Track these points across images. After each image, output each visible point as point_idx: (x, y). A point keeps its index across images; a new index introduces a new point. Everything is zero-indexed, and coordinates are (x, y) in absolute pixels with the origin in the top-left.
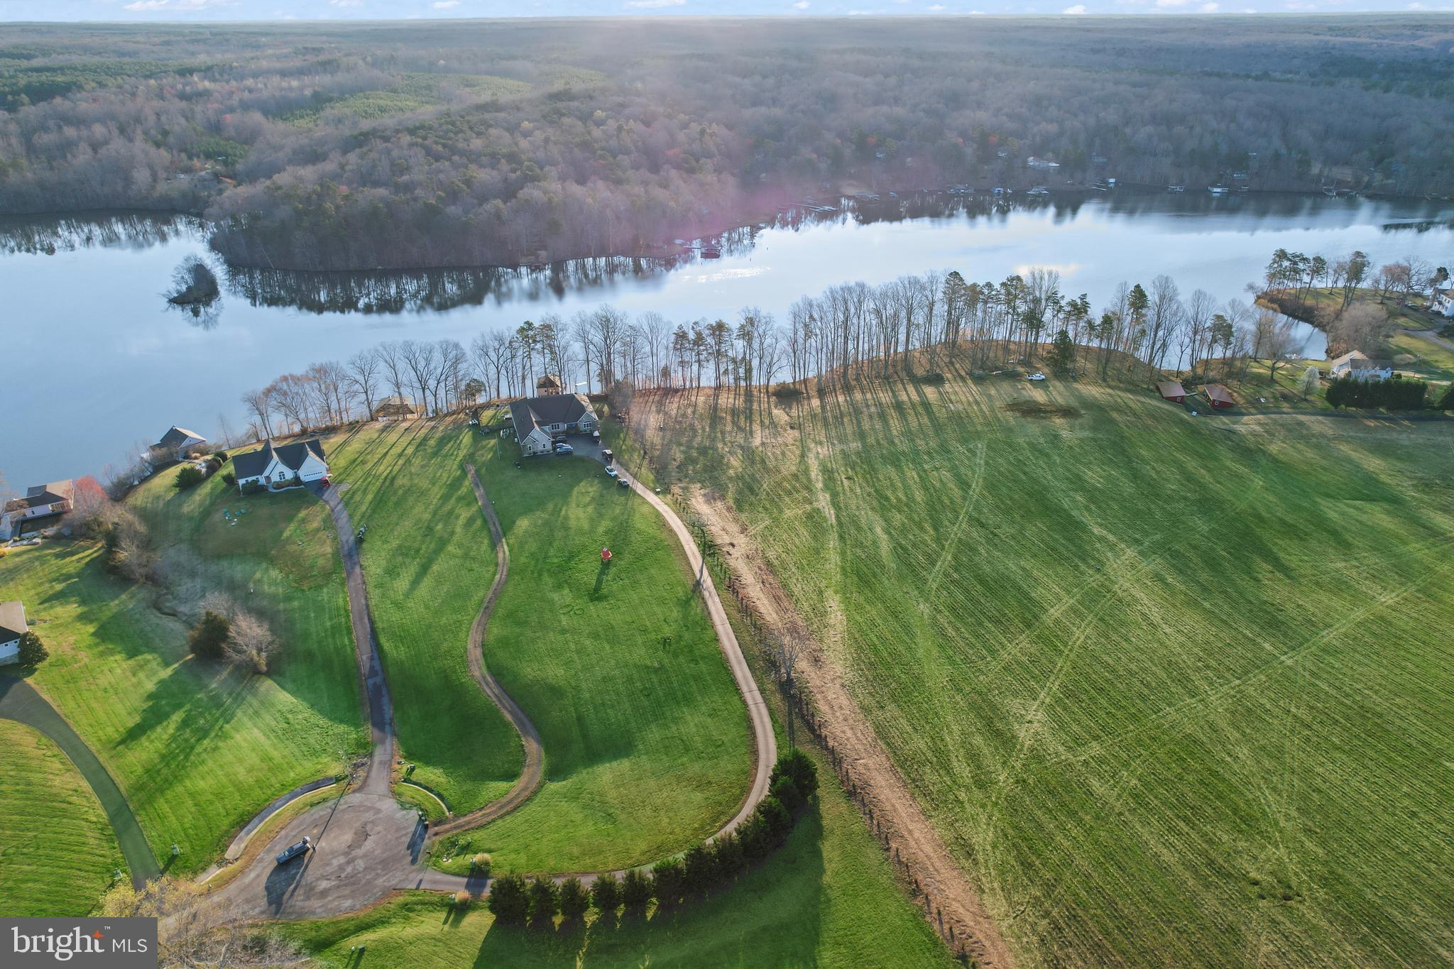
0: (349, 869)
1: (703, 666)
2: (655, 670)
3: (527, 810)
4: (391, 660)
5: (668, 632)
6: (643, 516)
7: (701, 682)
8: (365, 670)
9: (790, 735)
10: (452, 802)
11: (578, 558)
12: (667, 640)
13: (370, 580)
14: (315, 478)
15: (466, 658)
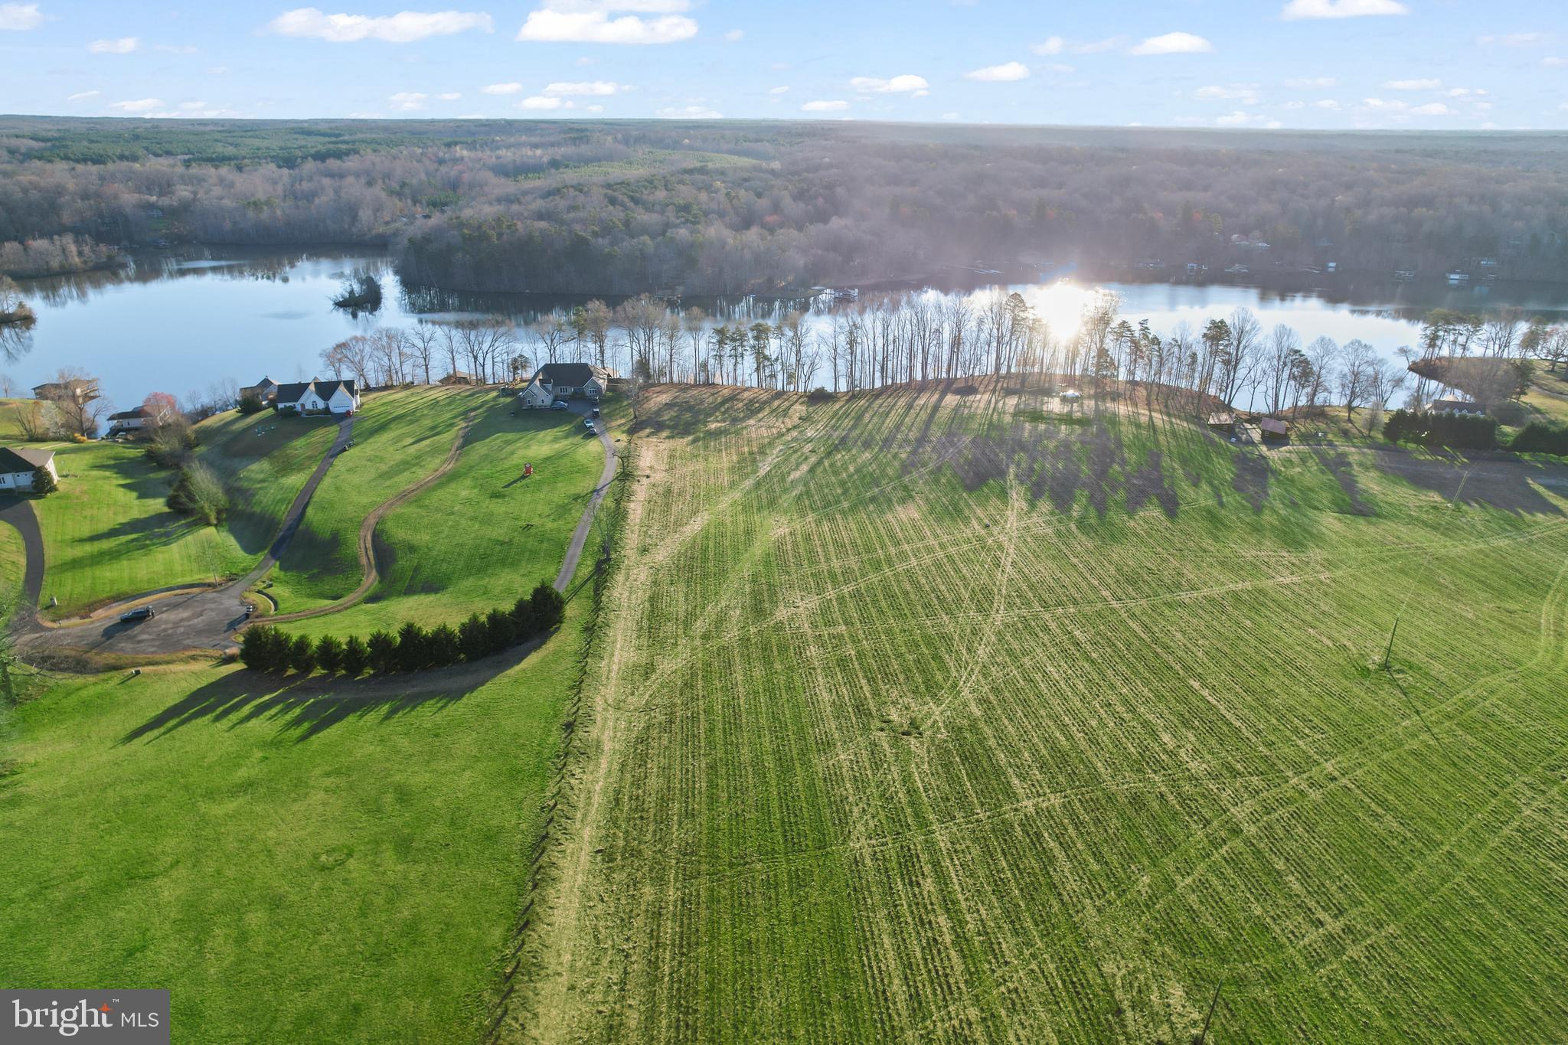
0: (170, 632)
1: (545, 545)
2: (503, 543)
3: (331, 617)
4: (306, 519)
5: (535, 521)
6: (587, 452)
7: (533, 556)
8: (283, 526)
9: (575, 592)
10: (281, 606)
11: (505, 471)
12: (529, 526)
13: (331, 473)
14: (343, 410)
15: (361, 524)
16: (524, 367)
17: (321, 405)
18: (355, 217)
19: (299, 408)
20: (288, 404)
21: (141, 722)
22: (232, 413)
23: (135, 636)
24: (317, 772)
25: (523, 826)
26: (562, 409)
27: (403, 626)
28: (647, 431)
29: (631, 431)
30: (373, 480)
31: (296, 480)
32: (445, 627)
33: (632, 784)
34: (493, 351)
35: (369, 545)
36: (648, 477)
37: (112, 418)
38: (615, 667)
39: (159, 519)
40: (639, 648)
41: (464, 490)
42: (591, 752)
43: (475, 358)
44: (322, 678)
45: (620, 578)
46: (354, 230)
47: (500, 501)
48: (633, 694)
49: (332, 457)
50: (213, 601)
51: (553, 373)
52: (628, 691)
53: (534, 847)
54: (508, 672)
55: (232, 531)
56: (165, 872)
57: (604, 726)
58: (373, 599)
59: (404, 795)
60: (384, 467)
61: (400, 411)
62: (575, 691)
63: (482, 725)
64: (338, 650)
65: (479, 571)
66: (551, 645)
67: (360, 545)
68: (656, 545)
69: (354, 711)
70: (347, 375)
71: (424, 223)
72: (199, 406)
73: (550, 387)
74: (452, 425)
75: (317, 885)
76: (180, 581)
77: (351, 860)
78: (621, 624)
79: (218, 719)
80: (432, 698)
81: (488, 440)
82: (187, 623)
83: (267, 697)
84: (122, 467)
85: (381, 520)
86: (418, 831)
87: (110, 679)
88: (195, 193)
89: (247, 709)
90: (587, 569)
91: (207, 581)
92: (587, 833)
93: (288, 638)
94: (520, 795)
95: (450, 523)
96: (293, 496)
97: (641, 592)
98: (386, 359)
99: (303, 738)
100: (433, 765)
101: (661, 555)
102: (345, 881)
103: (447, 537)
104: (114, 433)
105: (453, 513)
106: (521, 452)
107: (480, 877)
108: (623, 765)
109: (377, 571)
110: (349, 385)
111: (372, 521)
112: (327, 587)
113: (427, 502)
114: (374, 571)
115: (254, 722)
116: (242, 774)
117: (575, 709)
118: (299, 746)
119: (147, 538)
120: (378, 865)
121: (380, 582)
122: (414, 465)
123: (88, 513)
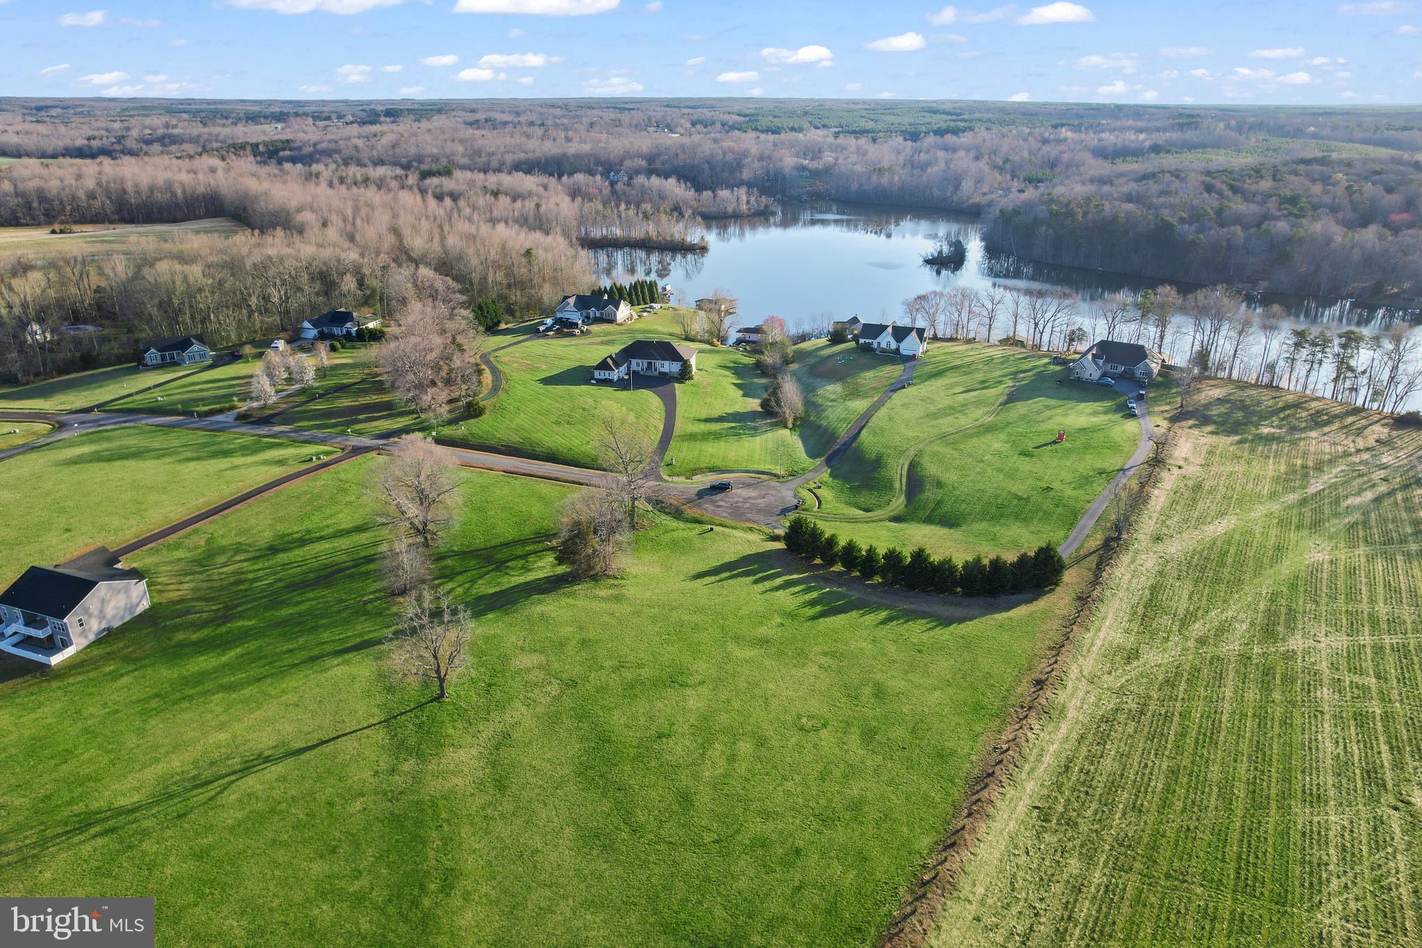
0: (740, 504)
1: (1060, 510)
2: (1020, 499)
3: (859, 525)
4: (859, 440)
5: (1056, 485)
6: (1123, 432)
7: (1047, 516)
8: (840, 441)
9: (1078, 561)
10: (823, 506)
11: (1039, 433)
12: (1048, 489)
13: (888, 405)
14: (910, 353)
15: (902, 453)
16: (1080, 340)
17: (894, 345)
18: (957, 187)
19: (875, 345)
20: (867, 341)
21: (706, 568)
22: (823, 341)
23: (716, 501)
24: (818, 649)
25: (974, 758)
26: (1107, 385)
27: (916, 549)
28: (1191, 422)
29: (1174, 420)
30: (921, 418)
31: (860, 405)
32: (950, 560)
33: (1087, 758)
34: (1054, 320)
35: (905, 473)
36: (1180, 467)
37: (739, 331)
38: (1099, 642)
39: (753, 416)
40: (1127, 632)
41: (997, 443)
42: (1055, 714)
43: (1036, 325)
44: (840, 574)
45: (1125, 559)
46: (955, 198)
47: (1027, 459)
48: (1110, 673)
49: (892, 391)
50: (775, 488)
51: (1107, 350)
52: (1106, 669)
53: (978, 780)
54: (996, 616)
55: (801, 436)
56: (694, 686)
57: (1073, 694)
58: (897, 519)
59: (880, 693)
60: (932, 408)
61: (958, 362)
62: (1054, 653)
63: (961, 656)
64: (858, 554)
65: (993, 518)
66: (1042, 604)
67: (897, 471)
68: (1172, 536)
69: (858, 608)
70: (920, 323)
71: (1017, 196)
72: (800, 331)
73: (1101, 362)
74: (1000, 382)
75: (794, 740)
76: (756, 467)
77: (825, 730)
78: (1116, 603)
79: (756, 582)
80: (923, 618)
81: (1030, 402)
82: (752, 501)
83: (795, 576)
84: (738, 370)
85: (920, 454)
86: (883, 727)
87: (693, 529)
88: (837, 159)
89: (778, 581)
90: (1095, 542)
91: (774, 472)
92: (1030, 786)
93: (822, 533)
94: (978, 729)
95: (978, 469)
96: (854, 418)
97: (1144, 578)
98: (956, 315)
99: (814, 618)
100: (911, 676)
101: (1175, 548)
102: (815, 746)
103: (972, 481)
104: (738, 342)
105: (982, 461)
106: (1058, 419)
107: (925, 787)
108: (1083, 737)
109: (906, 496)
110: (920, 332)
111: (912, 453)
112: (863, 500)
113: (962, 446)
114: (903, 496)
115: (781, 592)
116: (763, 631)
117: (1049, 669)
118: (809, 623)
119: (741, 428)
120: (844, 743)
121: (906, 506)
122: (959, 412)
123: (708, 400)
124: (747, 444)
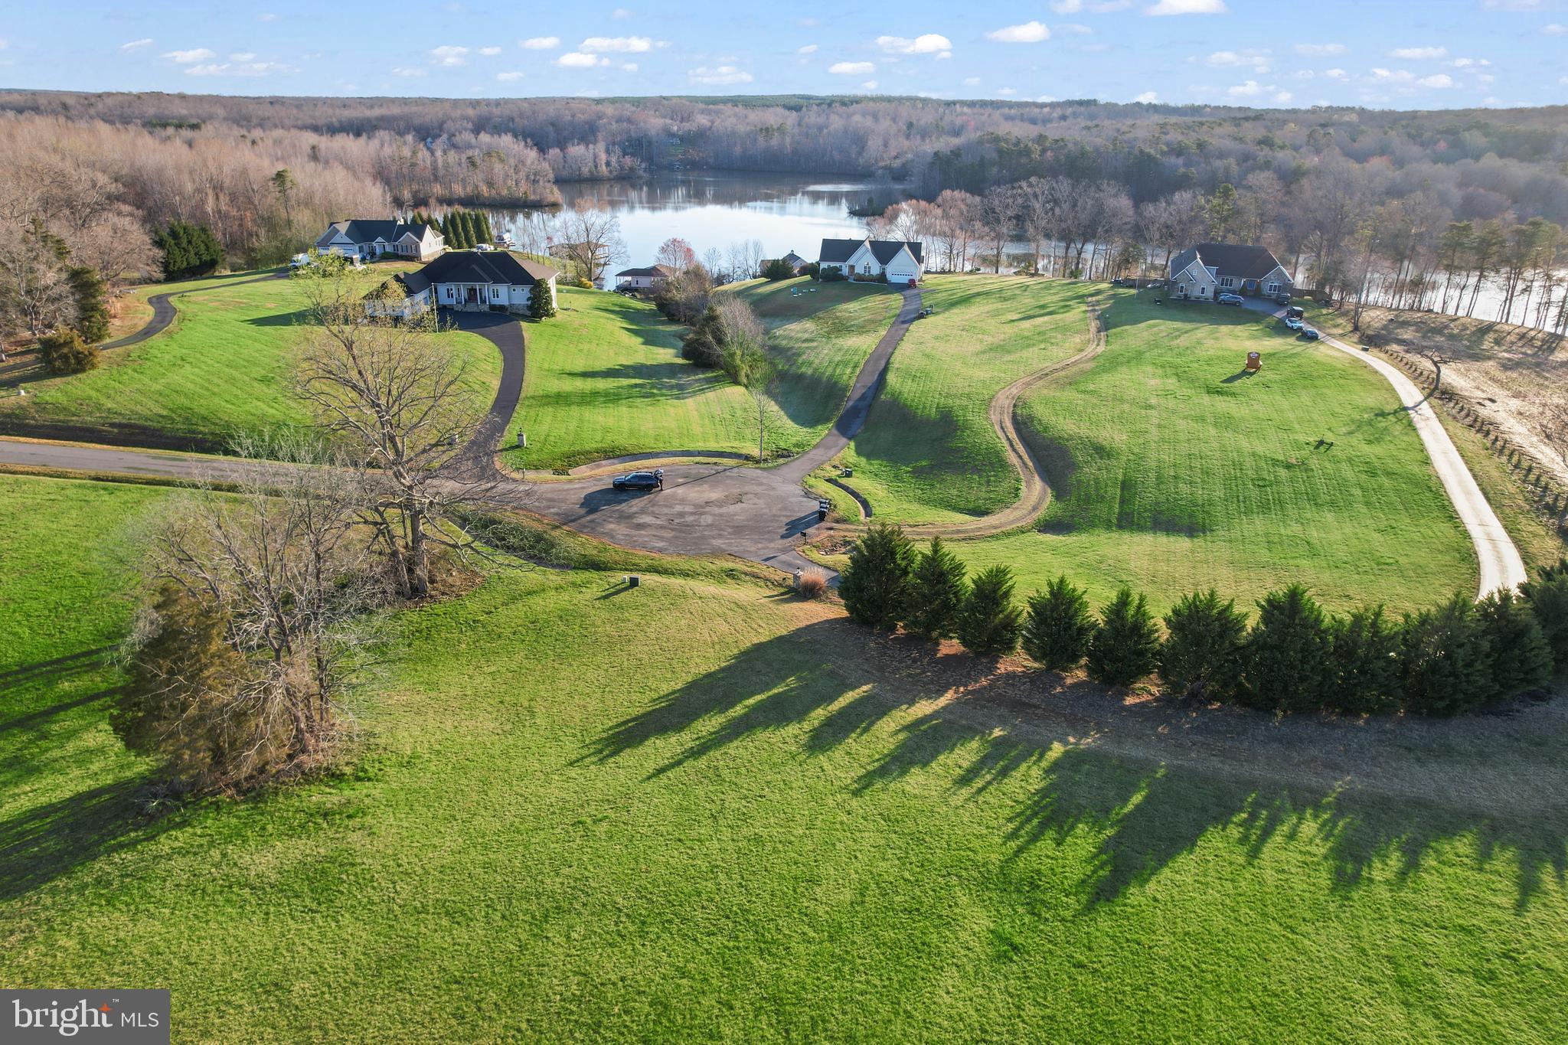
0: (690, 519)
2: (1289, 466)
4: (889, 390)
8: (854, 395)
10: (876, 510)
11: (1207, 363)
12: (1323, 445)
13: (910, 339)
14: (905, 280)
15: (988, 403)
17: (876, 269)
18: (862, 149)
19: (845, 271)
20: (833, 264)
22: (754, 280)
23: (633, 517)
30: (984, 352)
31: (861, 343)
35: (1013, 435)
37: (621, 274)
39: (671, 370)
41: (1148, 379)
47: (1230, 399)
49: (903, 322)
50: (756, 482)
55: (771, 394)
58: (1058, 527)
60: (993, 340)
65: (1267, 508)
67: (997, 436)
74: (1067, 307)
76: (701, 446)
82: (717, 510)
84: (628, 315)
85: (1021, 402)
87: (585, 584)
88: (713, 122)
91: (744, 452)
95: (1156, 421)
96: (860, 359)
103: (1162, 441)
104: (622, 290)
105: (1150, 407)
109: (1042, 478)
110: (913, 247)
111: (1004, 401)
112: (954, 492)
113: (1092, 388)
114: (1037, 478)
118: (1112, 920)
119: (653, 386)
121: (1057, 500)
122: (1042, 342)
123: (585, 347)
124: (671, 410)
